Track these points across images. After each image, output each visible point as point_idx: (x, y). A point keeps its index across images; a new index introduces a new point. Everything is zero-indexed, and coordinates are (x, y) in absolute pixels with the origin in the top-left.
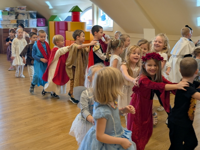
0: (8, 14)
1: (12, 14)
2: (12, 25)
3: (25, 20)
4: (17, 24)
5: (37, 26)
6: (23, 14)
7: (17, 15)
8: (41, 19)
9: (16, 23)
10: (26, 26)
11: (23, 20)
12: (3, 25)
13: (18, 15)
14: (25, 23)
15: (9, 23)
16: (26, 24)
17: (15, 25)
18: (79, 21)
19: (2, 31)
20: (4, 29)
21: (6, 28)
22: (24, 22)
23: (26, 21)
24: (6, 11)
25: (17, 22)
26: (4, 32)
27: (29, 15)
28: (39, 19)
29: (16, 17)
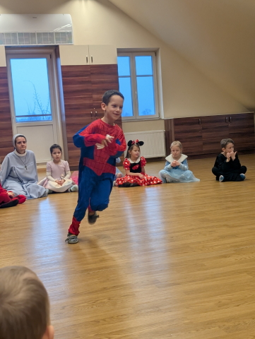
19: (172, 123)
20: (176, 120)
26: (175, 125)
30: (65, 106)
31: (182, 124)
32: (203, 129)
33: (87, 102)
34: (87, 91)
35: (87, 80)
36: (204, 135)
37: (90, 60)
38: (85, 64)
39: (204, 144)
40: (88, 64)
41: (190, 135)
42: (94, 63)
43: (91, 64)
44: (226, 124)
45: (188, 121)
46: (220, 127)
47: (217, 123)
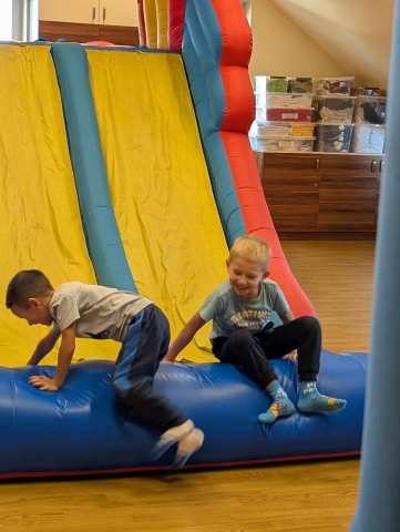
2: (297, 141)
3: (342, 128)
4: (314, 138)
9: (311, 137)
10: (343, 148)
11: (337, 127)
12: (266, 140)
13: (320, 108)
14: (342, 138)
15: (285, 136)
16: (344, 142)
17: (305, 142)
19: (261, 158)
20: (266, 155)
21: (273, 150)
22: (339, 132)
23: (347, 129)
25: (316, 132)
27: (361, 112)
31: (280, 166)
32: (322, 180)
36: (324, 192)
37: (99, 15)
38: (90, 22)
39: (320, 211)
40: (96, 23)
41: (294, 190)
42: (108, 22)
43: (102, 23)
44: (372, 175)
45: (291, 161)
46: (361, 180)
47: (354, 171)
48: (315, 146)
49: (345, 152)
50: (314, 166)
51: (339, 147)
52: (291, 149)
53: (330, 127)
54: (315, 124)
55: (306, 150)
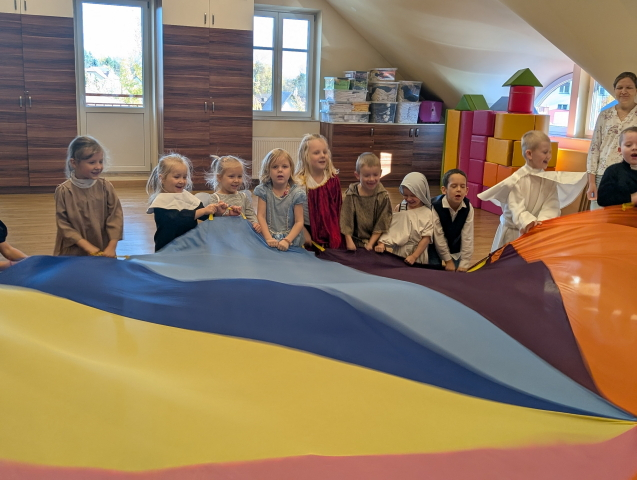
0: (351, 88)
1: (359, 88)
2: (357, 115)
3: (389, 105)
5: (419, 121)
6: (387, 89)
7: (372, 90)
8: (433, 103)
9: (368, 113)
10: (389, 120)
11: (385, 105)
12: (336, 114)
13: (374, 90)
14: (389, 113)
15: (349, 111)
16: (390, 115)
17: (363, 116)
18: (528, 112)
20: (336, 126)
21: (341, 122)
22: (387, 109)
23: (392, 106)
24: (347, 79)
25: (371, 108)
26: (335, 133)
27: (402, 92)
28: (426, 103)
29: (370, 97)
30: (165, 88)
31: (345, 134)
32: (376, 144)
33: (201, 86)
34: (201, 68)
35: (203, 51)
37: (210, 20)
40: (207, 26)
41: (356, 151)
43: (211, 27)
44: (410, 139)
45: (354, 130)
46: (401, 143)
47: (397, 137)
48: (371, 118)
49: (391, 123)
50: (370, 134)
51: (387, 119)
52: (354, 121)
53: (381, 104)
54: (369, 103)
55: (364, 122)
